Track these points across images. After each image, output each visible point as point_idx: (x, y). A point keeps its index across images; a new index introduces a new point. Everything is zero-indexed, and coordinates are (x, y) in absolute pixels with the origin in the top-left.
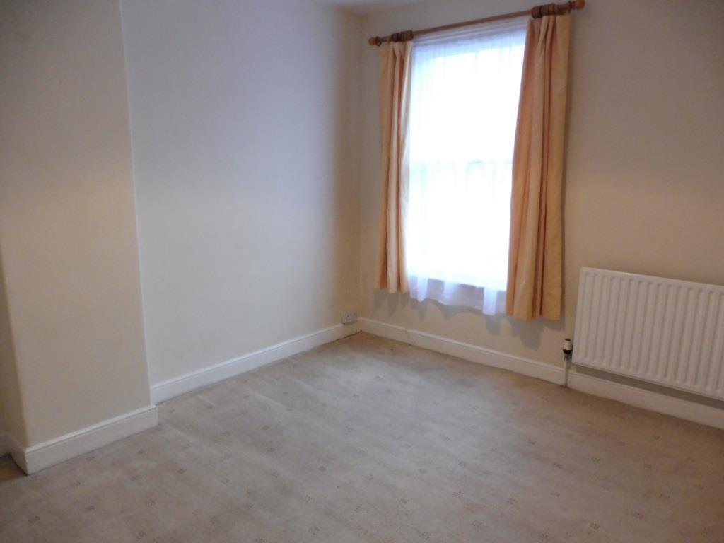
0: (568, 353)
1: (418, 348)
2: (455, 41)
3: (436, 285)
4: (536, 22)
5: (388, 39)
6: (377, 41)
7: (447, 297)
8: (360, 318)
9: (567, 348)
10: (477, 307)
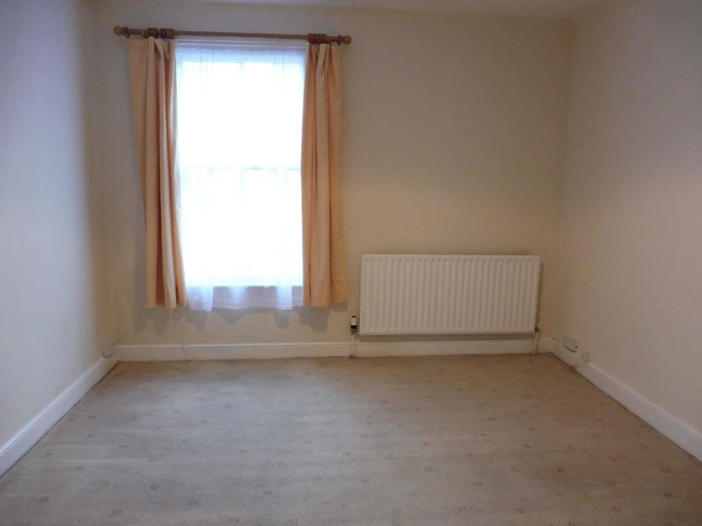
0: (355, 328)
1: (201, 362)
2: (223, 49)
3: (221, 292)
4: (314, 47)
5: (143, 33)
6: (126, 32)
7: (236, 302)
8: (119, 347)
9: (354, 324)
10: (269, 306)
